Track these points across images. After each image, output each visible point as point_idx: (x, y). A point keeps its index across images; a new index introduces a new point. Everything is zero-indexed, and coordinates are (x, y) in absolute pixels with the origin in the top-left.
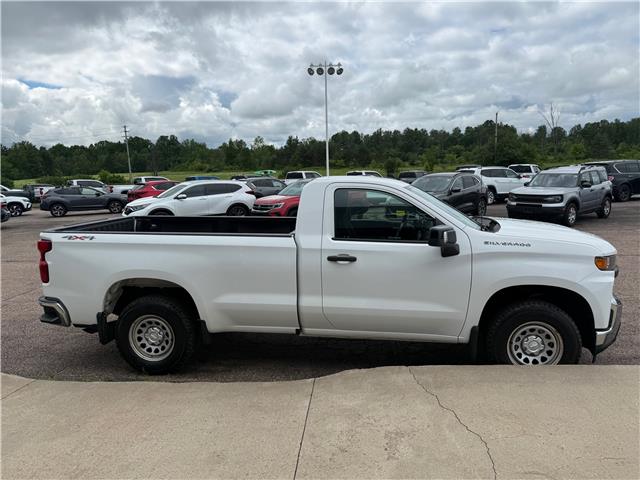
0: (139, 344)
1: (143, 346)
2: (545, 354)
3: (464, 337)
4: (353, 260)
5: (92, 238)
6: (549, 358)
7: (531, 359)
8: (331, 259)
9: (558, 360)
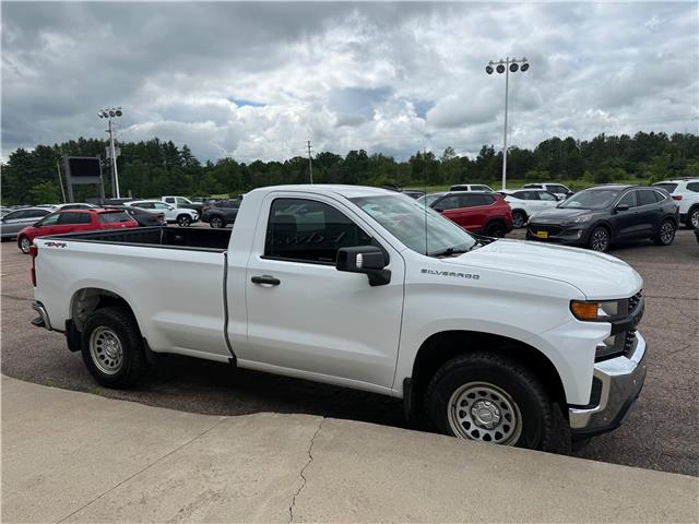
0: (99, 355)
1: (102, 357)
2: (500, 429)
3: (396, 390)
4: (276, 282)
5: (64, 245)
6: (505, 436)
7: (483, 432)
8: (256, 281)
9: (515, 440)
